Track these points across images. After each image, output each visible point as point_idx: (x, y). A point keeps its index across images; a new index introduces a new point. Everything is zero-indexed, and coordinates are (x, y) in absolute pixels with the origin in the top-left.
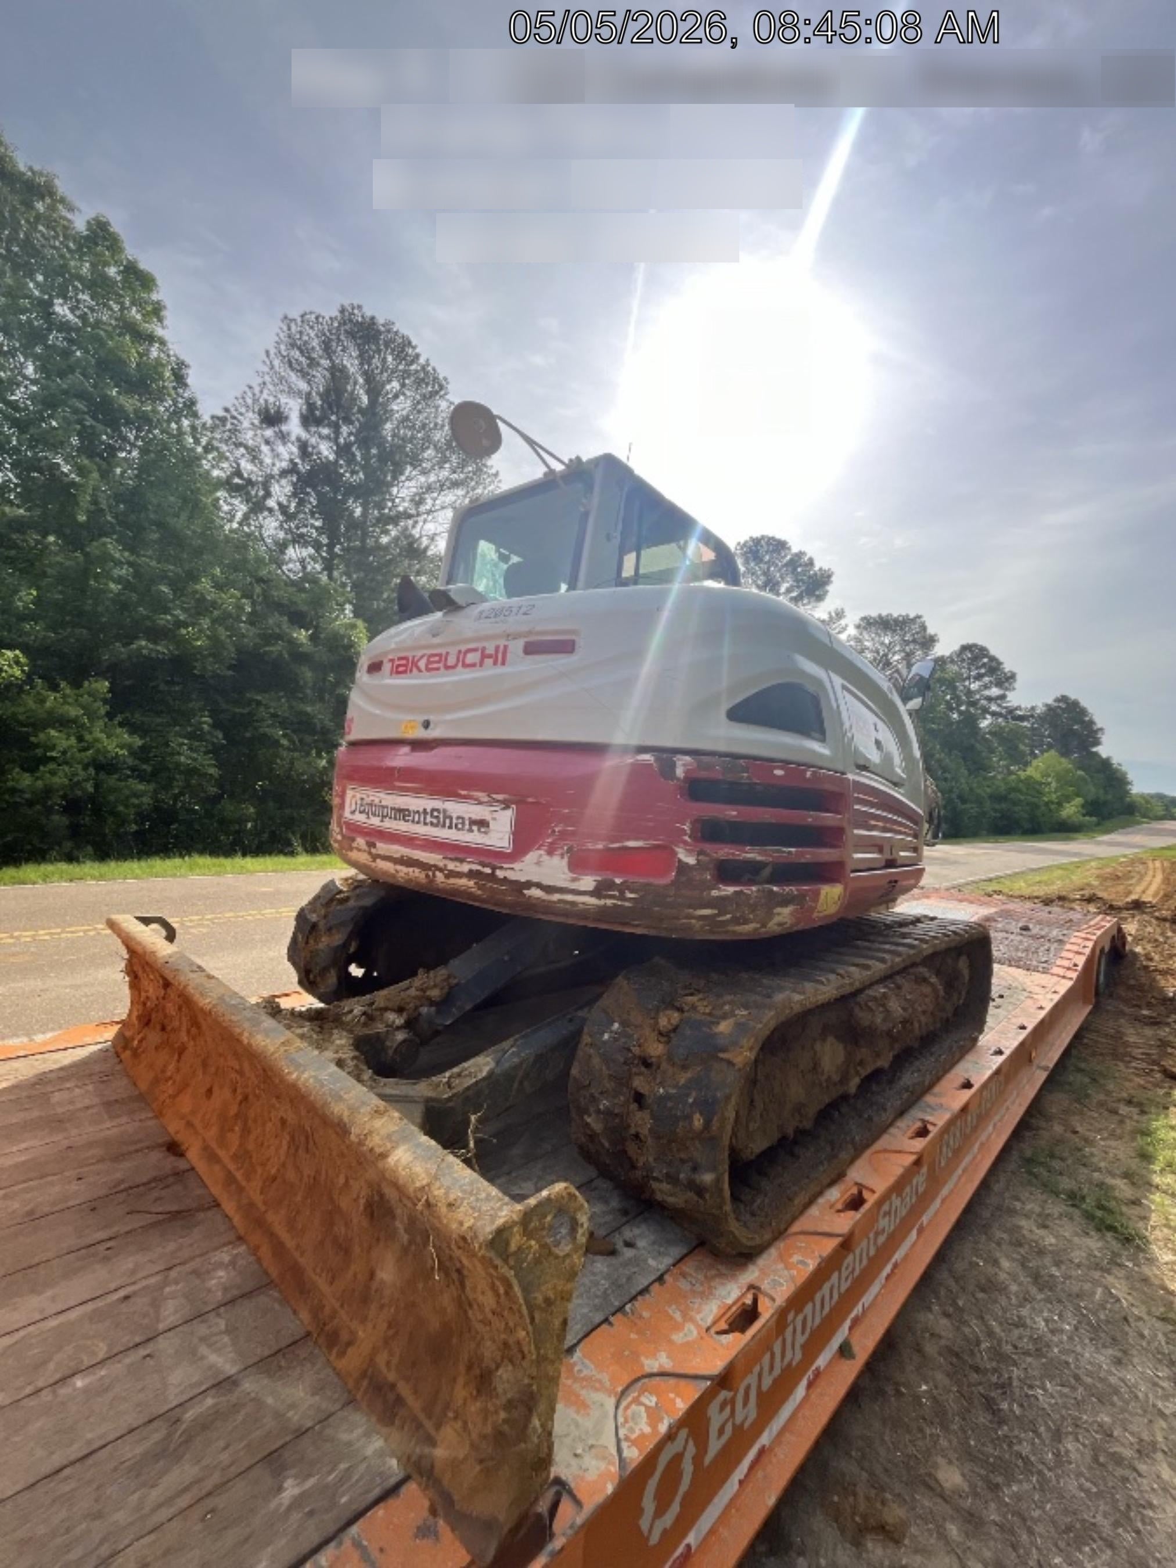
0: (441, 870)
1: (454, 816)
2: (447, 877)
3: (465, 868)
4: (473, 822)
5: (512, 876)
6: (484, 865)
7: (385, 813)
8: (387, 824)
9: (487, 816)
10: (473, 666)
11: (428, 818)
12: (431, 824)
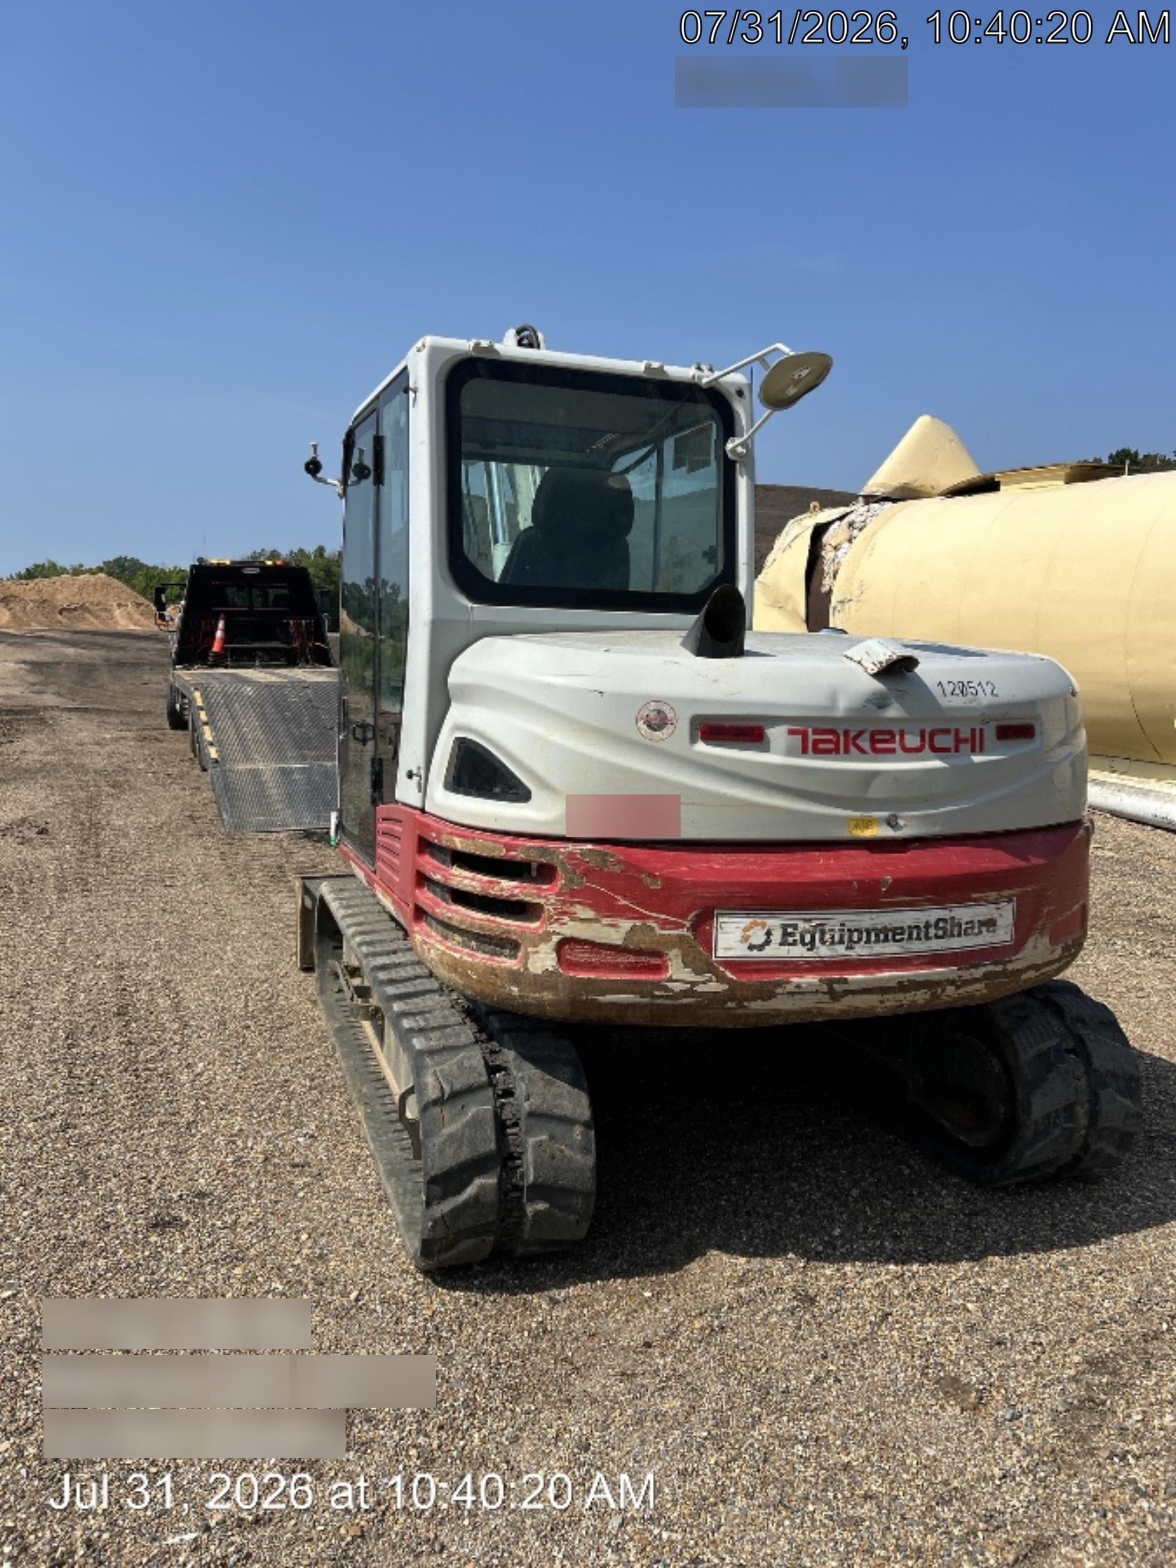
0: (952, 982)
1: (963, 921)
2: (958, 988)
3: (979, 973)
4: (982, 924)
5: (1015, 966)
6: (996, 964)
7: (855, 938)
8: (861, 951)
9: (995, 915)
10: (947, 750)
11: (932, 932)
12: (937, 937)
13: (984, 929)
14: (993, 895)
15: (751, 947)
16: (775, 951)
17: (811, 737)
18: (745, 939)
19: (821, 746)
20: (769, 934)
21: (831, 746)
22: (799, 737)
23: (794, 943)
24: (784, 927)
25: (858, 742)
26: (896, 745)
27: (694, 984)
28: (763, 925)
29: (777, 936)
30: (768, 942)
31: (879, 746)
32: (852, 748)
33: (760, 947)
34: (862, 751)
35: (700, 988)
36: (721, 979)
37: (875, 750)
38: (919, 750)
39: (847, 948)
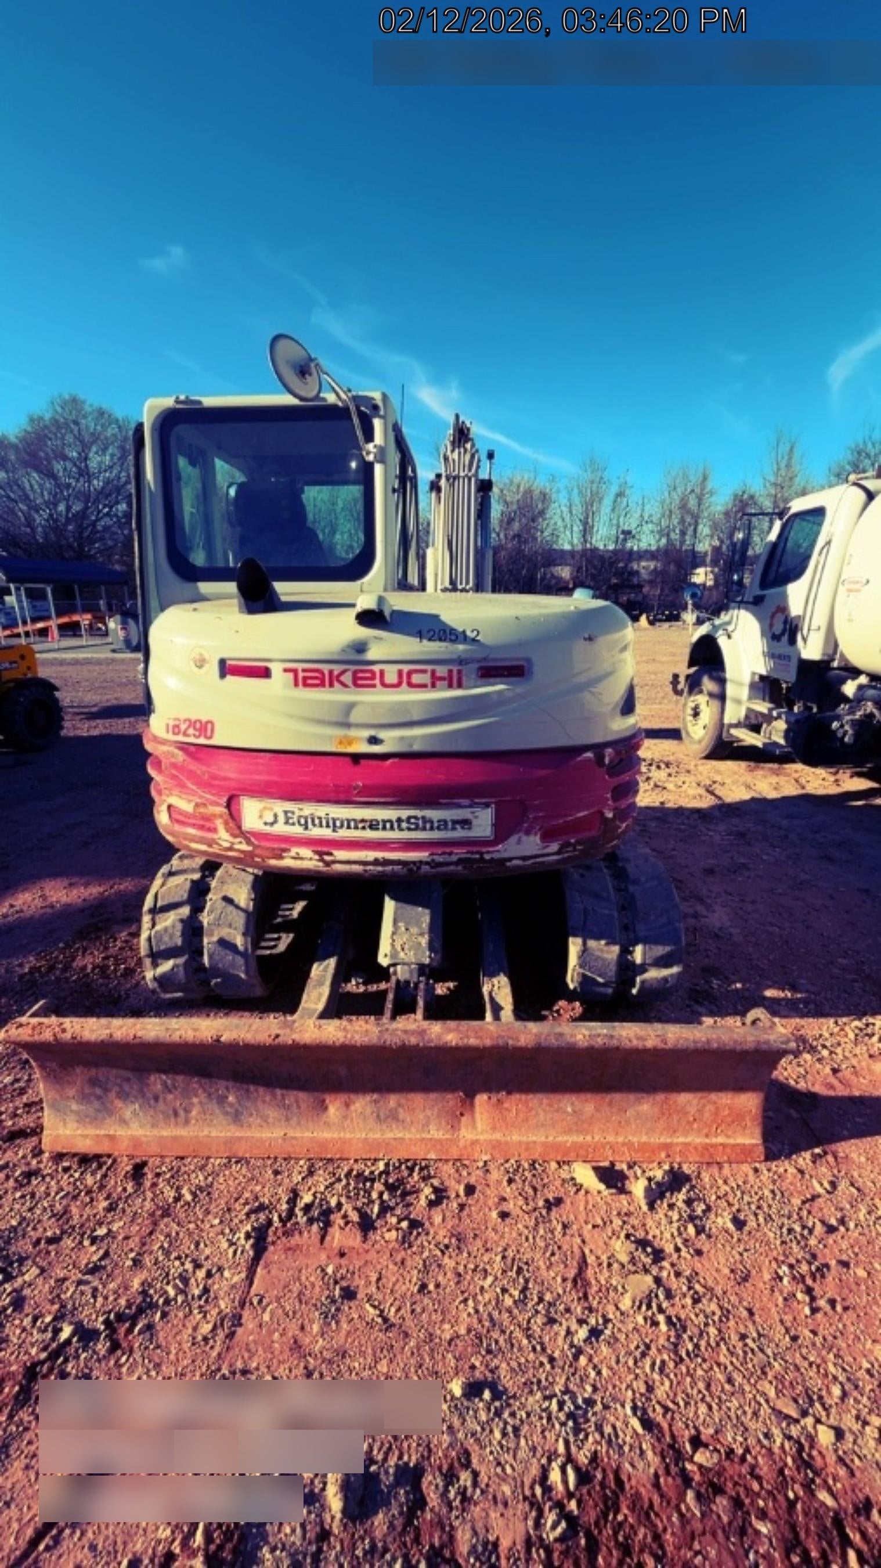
2: (432, 867)
4: (455, 822)
5: (496, 856)
6: (472, 853)
7: (338, 824)
8: (344, 833)
9: (469, 816)
10: (424, 686)
11: (404, 825)
12: (409, 829)
13: (458, 826)
14: (465, 802)
15: (266, 824)
16: (281, 828)
17: (301, 675)
18: (261, 817)
19: (310, 682)
20: (276, 816)
21: (317, 682)
22: (291, 675)
23: (293, 824)
24: (286, 812)
25: (342, 678)
26: (377, 682)
27: (233, 844)
28: (271, 809)
29: (281, 818)
30: (275, 822)
31: (360, 682)
32: (336, 684)
33: (272, 824)
34: (345, 685)
35: (237, 847)
36: (249, 842)
37: (356, 685)
38: (398, 685)
39: (334, 831)
